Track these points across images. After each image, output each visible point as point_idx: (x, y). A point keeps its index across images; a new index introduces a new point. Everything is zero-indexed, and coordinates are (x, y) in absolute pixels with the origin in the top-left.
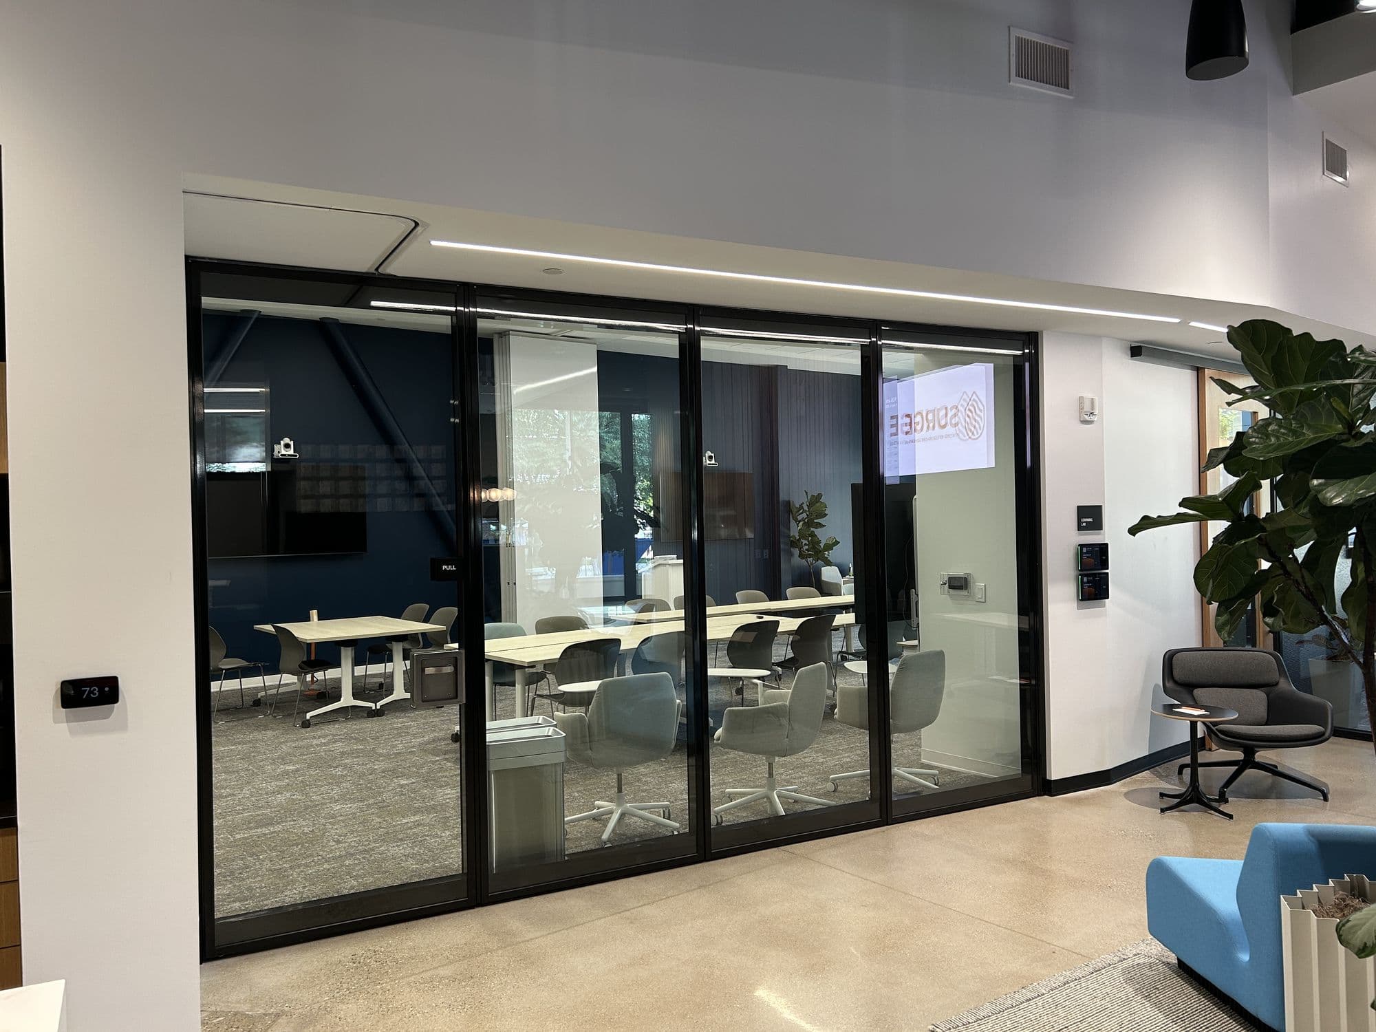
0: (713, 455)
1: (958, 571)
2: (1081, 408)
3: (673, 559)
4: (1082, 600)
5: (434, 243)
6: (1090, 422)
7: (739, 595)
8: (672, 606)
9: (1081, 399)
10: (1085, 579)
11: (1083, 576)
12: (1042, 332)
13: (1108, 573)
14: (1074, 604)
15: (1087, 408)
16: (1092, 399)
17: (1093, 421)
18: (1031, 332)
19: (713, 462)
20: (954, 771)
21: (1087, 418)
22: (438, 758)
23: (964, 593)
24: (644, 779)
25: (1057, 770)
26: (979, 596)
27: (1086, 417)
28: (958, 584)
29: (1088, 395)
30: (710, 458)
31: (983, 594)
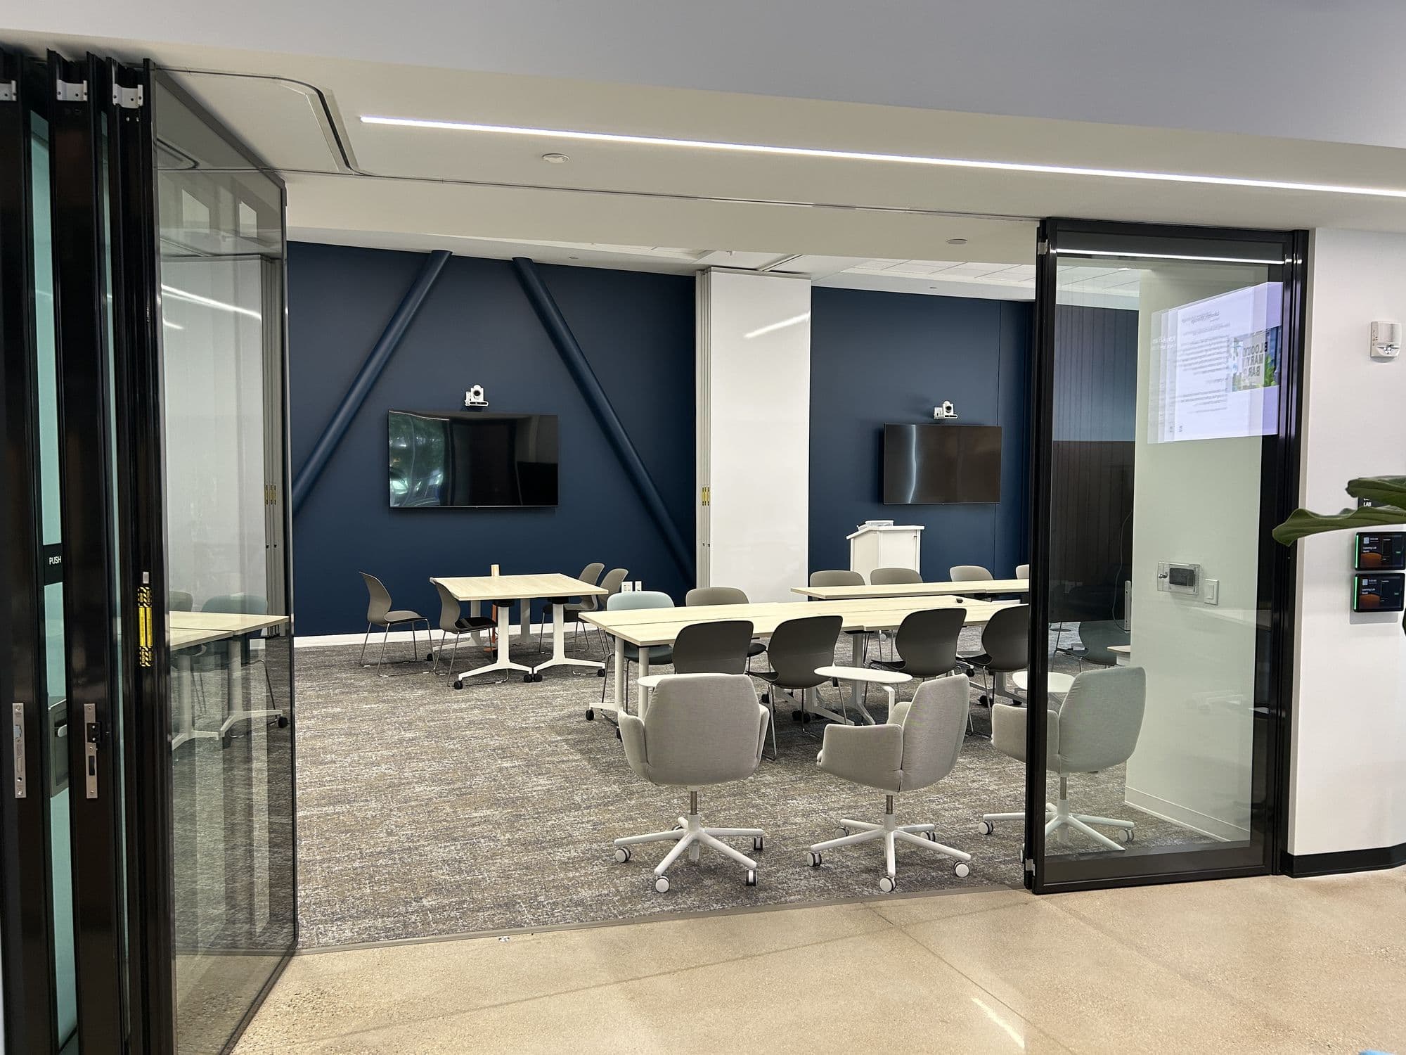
0: (952, 405)
1: (1183, 561)
2: (1374, 339)
3: (889, 525)
4: (1358, 610)
5: (365, 119)
6: (1389, 359)
7: (953, 571)
8: (867, 579)
9: (1374, 327)
10: (1365, 582)
11: (1361, 577)
12: (1314, 230)
13: (1403, 575)
14: (1345, 615)
15: (1383, 337)
16: (1392, 325)
17: (1392, 358)
18: (1298, 231)
19: (952, 413)
20: (1164, 822)
21: (1382, 353)
22: (559, 738)
23: (1190, 590)
24: (763, 791)
25: (1302, 843)
26: (1209, 595)
27: (1380, 351)
28: (1182, 578)
29: (1384, 319)
30: (949, 408)
31: (1215, 593)
